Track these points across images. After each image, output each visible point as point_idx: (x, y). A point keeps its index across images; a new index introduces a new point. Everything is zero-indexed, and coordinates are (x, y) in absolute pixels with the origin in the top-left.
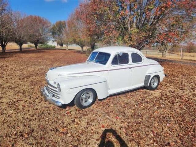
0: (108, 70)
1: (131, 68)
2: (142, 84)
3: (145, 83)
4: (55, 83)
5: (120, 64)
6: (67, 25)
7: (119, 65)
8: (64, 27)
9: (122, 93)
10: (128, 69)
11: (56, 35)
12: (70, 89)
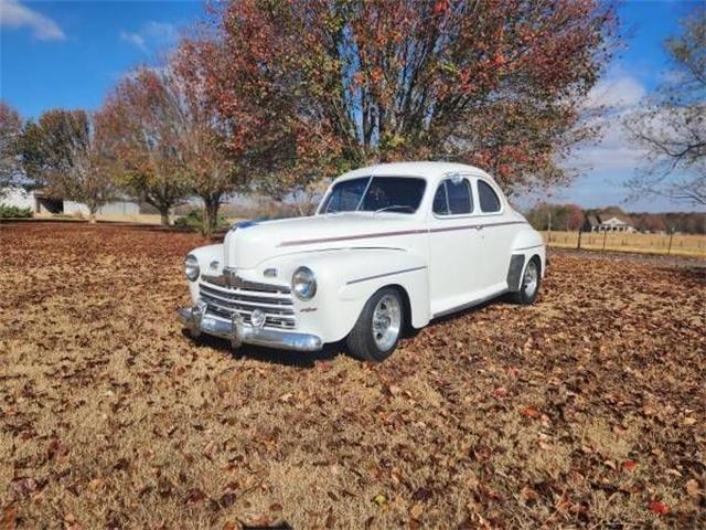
0: (426, 231)
1: (481, 227)
2: (501, 286)
3: (509, 281)
4: (270, 272)
5: (453, 213)
6: (91, 128)
7: (449, 216)
8: (78, 135)
9: (461, 312)
10: (474, 229)
11: (42, 163)
12: (349, 283)
